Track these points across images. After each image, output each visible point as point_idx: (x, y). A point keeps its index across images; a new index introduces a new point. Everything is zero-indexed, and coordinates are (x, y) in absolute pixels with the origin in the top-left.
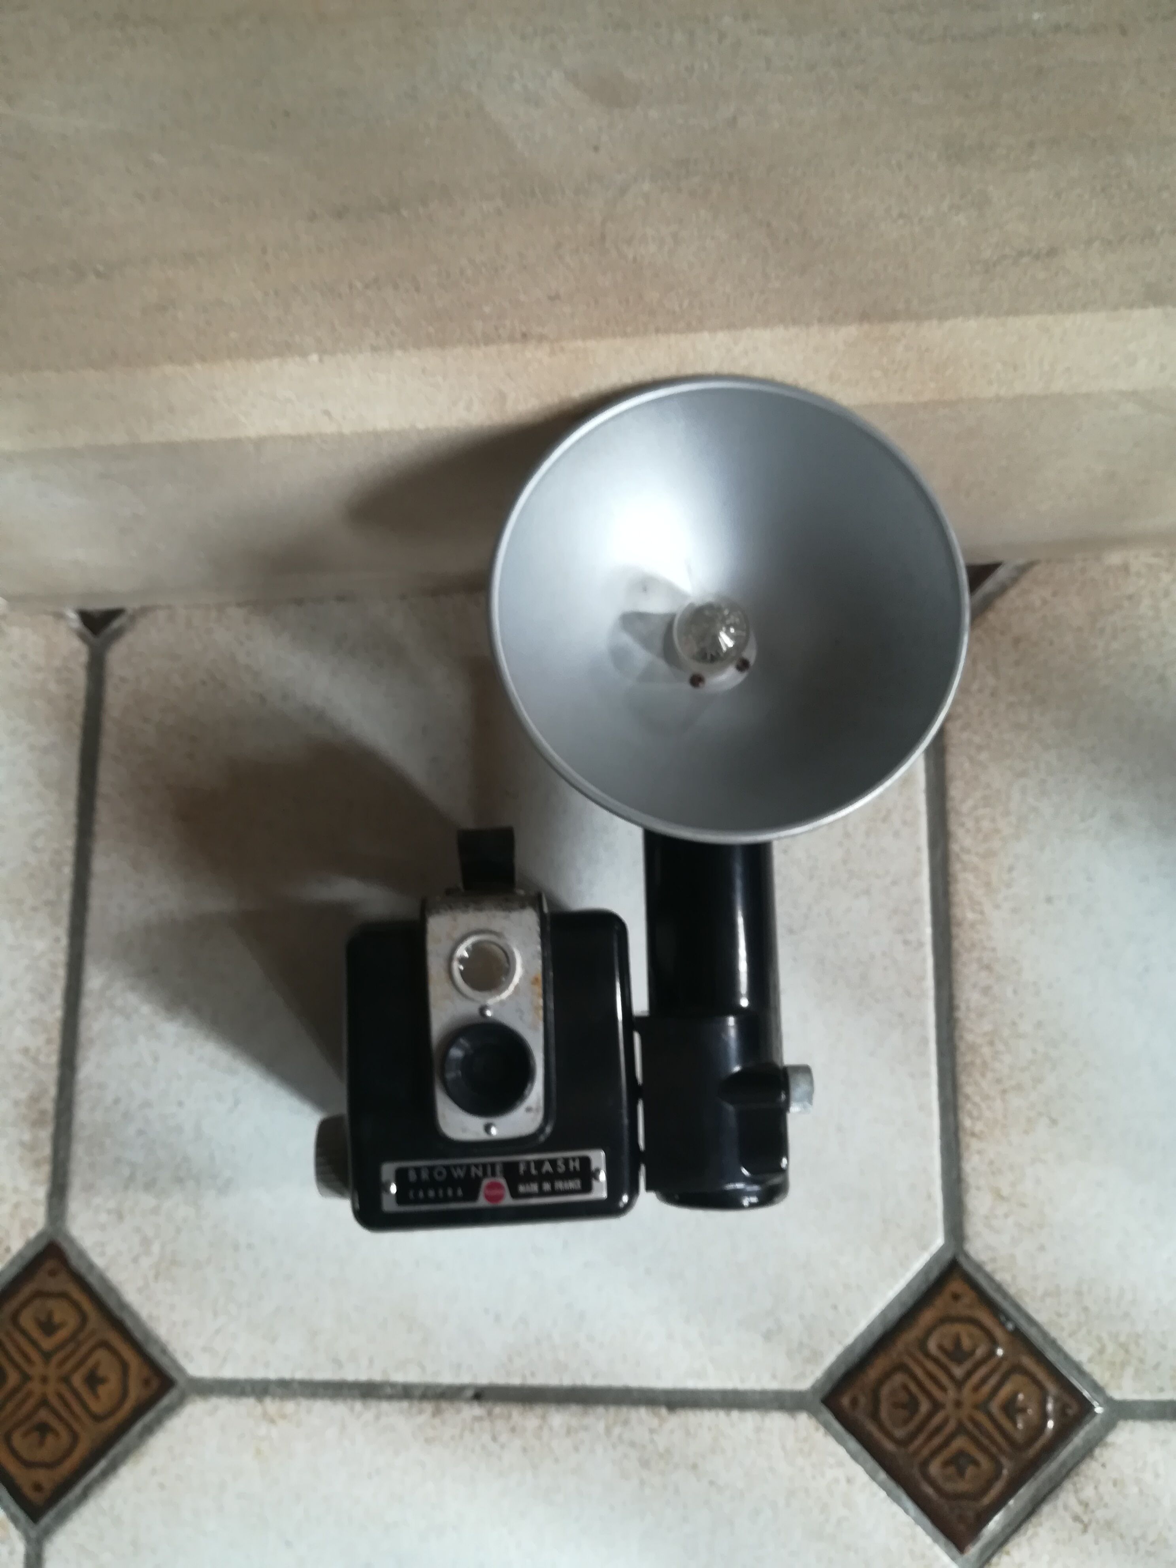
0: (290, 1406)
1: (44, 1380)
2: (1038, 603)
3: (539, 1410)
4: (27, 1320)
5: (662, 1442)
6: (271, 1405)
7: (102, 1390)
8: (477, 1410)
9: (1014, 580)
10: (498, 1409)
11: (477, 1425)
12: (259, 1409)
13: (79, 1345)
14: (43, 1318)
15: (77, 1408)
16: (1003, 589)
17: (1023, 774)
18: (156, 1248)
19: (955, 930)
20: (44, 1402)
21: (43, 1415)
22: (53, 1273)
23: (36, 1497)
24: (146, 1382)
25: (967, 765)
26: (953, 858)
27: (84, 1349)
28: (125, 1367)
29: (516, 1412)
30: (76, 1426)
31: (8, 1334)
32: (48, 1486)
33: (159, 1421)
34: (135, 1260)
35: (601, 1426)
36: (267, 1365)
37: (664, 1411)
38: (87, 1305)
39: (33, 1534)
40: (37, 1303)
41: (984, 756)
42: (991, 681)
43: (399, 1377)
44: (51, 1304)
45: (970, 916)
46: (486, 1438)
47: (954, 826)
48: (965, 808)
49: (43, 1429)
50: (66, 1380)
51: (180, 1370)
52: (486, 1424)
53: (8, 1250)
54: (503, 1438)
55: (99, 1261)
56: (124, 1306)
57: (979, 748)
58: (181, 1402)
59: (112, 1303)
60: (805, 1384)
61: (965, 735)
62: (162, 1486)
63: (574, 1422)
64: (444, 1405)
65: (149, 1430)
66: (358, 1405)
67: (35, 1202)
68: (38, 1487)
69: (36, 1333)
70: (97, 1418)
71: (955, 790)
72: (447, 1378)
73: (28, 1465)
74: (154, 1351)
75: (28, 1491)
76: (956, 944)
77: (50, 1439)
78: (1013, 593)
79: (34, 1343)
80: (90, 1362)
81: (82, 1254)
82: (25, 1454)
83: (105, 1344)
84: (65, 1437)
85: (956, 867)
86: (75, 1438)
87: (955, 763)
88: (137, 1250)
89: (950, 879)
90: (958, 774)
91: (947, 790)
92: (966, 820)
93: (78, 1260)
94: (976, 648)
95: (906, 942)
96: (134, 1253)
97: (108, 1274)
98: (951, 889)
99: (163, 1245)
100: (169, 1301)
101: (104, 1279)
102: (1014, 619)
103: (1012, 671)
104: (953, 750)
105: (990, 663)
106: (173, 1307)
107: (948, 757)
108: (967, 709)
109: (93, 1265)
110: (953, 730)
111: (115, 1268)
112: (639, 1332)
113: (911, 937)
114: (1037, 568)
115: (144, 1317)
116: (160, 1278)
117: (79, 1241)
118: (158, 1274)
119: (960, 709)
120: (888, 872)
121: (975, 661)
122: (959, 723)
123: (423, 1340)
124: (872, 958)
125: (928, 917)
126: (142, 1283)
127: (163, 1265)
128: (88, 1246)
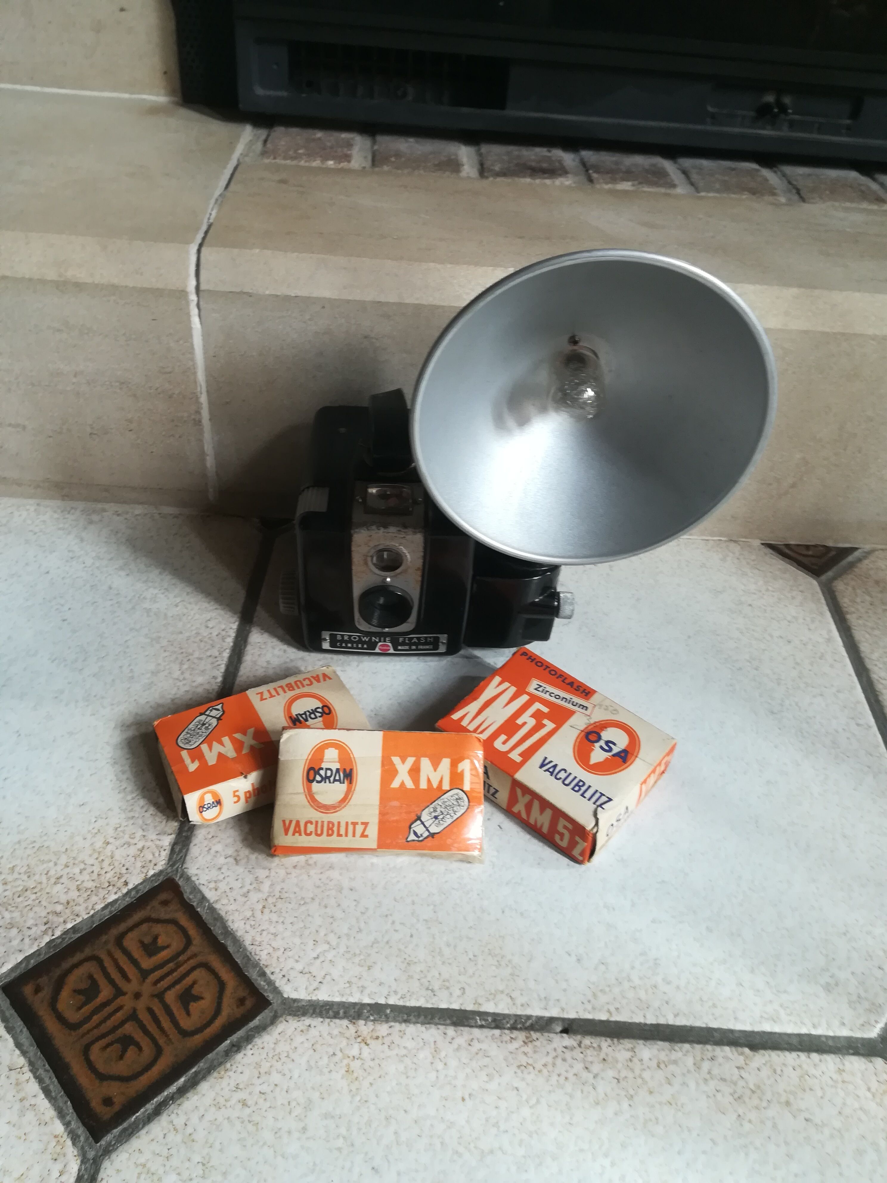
0: (383, 1029)
1: (137, 996)
3: (627, 1043)
4: (131, 942)
5: (752, 1080)
6: (364, 1027)
7: (194, 1006)
8: (567, 1040)
9: (865, 557)
10: (587, 1041)
11: (568, 1055)
12: (352, 1029)
13: (178, 966)
14: (147, 940)
15: (166, 1023)
16: (860, 560)
18: (266, 887)
20: (133, 1016)
21: (129, 1028)
22: (165, 903)
23: (105, 1113)
24: (241, 1001)
25: (867, 636)
27: (182, 970)
28: (222, 986)
29: (605, 1043)
30: (161, 1041)
31: (110, 954)
32: (119, 1101)
33: (248, 1039)
34: (245, 895)
35: (690, 1061)
36: (362, 989)
37: (747, 1050)
38: (192, 932)
39: (91, 1154)
40: (144, 927)
41: (876, 632)
42: (868, 598)
43: (489, 1007)
44: (158, 929)
46: (579, 1067)
48: (875, 656)
49: (127, 1042)
50: (160, 996)
51: (276, 991)
52: (577, 1053)
53: (126, 883)
54: (596, 1068)
55: (210, 895)
56: (229, 933)
57: (873, 629)
58: (274, 1020)
59: (217, 931)
60: (874, 1033)
61: (860, 622)
62: (244, 1104)
63: (663, 1056)
64: (534, 1035)
65: (237, 1047)
66: (451, 1031)
67: (160, 848)
68: (108, 1101)
69: (137, 953)
70: (185, 1034)
72: (536, 1011)
73: (102, 1077)
74: (253, 975)
75: (96, 1104)
77: (131, 1052)
78: (866, 562)
79: (135, 962)
80: (188, 980)
81: (195, 890)
82: (101, 1067)
83: (206, 966)
84: (148, 1051)
86: (159, 1051)
87: (859, 634)
88: (248, 887)
89: (878, 693)
90: (863, 640)
91: (858, 647)
92: (877, 663)
93: (191, 893)
94: (853, 583)
95: (858, 725)
96: (245, 890)
97: (217, 906)
98: (880, 699)
99: (272, 885)
100: (273, 930)
101: (212, 909)
102: (872, 572)
103: (880, 595)
104: (855, 628)
105: (864, 590)
106: (275, 935)
107: (853, 631)
108: (858, 610)
109: (204, 898)
110: (852, 619)
111: (224, 901)
112: (711, 979)
113: (861, 722)
114: (877, 553)
115: (247, 943)
116: (266, 911)
117: (194, 878)
118: (264, 907)
119: (853, 609)
120: (832, 686)
121: (854, 588)
122: (854, 616)
123: (512, 974)
124: (837, 731)
125: (869, 712)
126: (249, 914)
127: (271, 900)
128: (202, 882)
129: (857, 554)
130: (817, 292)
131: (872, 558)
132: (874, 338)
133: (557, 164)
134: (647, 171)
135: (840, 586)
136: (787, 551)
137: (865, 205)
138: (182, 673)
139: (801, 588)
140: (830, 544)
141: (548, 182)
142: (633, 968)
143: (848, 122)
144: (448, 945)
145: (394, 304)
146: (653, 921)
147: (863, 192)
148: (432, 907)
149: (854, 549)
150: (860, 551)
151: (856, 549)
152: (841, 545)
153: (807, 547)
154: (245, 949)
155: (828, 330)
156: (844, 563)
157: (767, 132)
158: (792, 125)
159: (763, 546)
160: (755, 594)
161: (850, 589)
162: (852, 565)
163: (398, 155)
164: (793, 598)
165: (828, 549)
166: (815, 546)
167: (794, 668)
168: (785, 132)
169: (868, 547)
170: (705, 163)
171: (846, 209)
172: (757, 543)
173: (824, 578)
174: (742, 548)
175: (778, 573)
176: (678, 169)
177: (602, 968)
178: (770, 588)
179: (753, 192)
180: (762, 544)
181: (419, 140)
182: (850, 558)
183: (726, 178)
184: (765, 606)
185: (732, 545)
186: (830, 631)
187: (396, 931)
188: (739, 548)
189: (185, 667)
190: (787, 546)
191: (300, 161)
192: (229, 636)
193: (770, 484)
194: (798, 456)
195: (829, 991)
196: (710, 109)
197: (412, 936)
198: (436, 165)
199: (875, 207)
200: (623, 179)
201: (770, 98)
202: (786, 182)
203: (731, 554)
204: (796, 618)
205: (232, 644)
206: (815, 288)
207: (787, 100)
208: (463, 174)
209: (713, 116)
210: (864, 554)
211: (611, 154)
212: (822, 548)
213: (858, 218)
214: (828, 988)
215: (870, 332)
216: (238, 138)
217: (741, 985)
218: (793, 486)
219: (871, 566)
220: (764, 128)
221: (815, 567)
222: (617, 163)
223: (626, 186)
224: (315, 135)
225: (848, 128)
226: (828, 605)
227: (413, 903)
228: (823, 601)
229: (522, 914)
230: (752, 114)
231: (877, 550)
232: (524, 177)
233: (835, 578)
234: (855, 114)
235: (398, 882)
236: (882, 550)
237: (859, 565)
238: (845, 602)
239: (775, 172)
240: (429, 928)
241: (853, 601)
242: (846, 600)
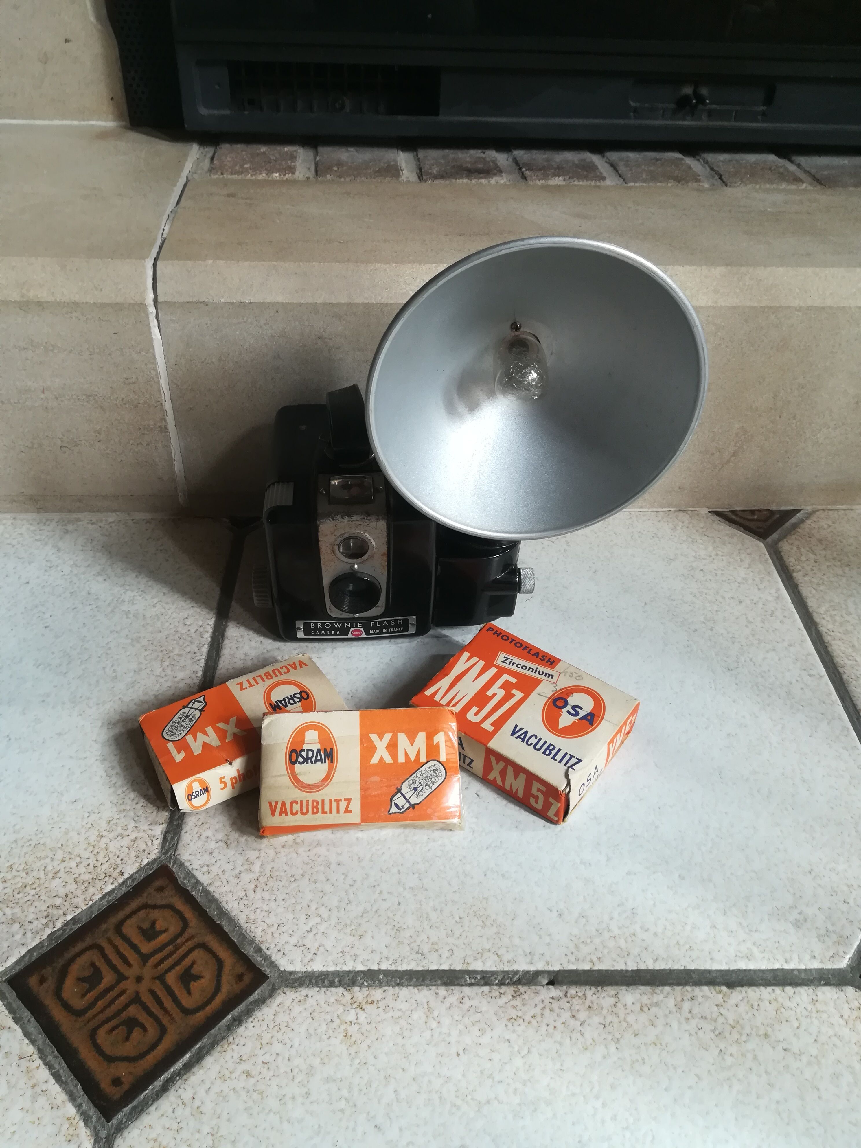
0: (377, 993)
1: (139, 979)
2: (826, 526)
3: (611, 990)
4: (130, 929)
5: (731, 1016)
6: (359, 993)
7: (194, 986)
8: (554, 992)
9: (807, 518)
10: (573, 990)
11: (555, 1005)
12: (348, 996)
13: (177, 948)
14: (146, 926)
15: (168, 1003)
16: (802, 521)
17: (851, 596)
18: (256, 868)
19: (841, 670)
20: (136, 999)
21: (133, 1011)
22: (160, 889)
23: (114, 1093)
24: (240, 977)
25: (814, 591)
26: (824, 634)
27: (181, 952)
28: (220, 964)
29: (589, 991)
30: (165, 1021)
31: (110, 942)
32: (127, 1081)
33: (249, 1012)
34: (237, 876)
35: (671, 1002)
36: (355, 957)
37: (724, 988)
38: (188, 914)
39: (104, 1133)
40: (142, 913)
41: (822, 587)
42: (812, 556)
43: (478, 966)
44: (155, 914)
45: (849, 663)
46: (566, 1015)
47: (817, 618)
48: (822, 610)
49: (132, 1023)
50: (161, 978)
51: (273, 965)
52: (563, 1002)
53: (122, 873)
54: (583, 1015)
55: (204, 879)
56: (223, 913)
57: (818, 584)
58: (272, 993)
59: (212, 912)
60: (843, 963)
61: (807, 579)
62: (248, 1074)
63: (645, 999)
64: (522, 989)
65: (238, 1021)
66: (442, 991)
67: (152, 837)
68: (117, 1082)
69: (137, 939)
70: (186, 1012)
71: (812, 603)
72: (522, 966)
73: (110, 1059)
74: (249, 951)
75: (105, 1085)
76: (845, 677)
77: (137, 1033)
78: (809, 522)
79: (135, 948)
80: (187, 961)
81: (189, 875)
82: (108, 1050)
83: (203, 946)
84: (152, 1031)
85: (827, 638)
86: (163, 1031)
87: (806, 591)
88: (239, 869)
89: (826, 645)
90: (810, 595)
91: (806, 603)
92: (825, 616)
93: (184, 879)
94: (797, 543)
95: (810, 675)
96: (237, 871)
97: (211, 889)
98: (829, 649)
99: (263, 865)
100: (266, 908)
101: (206, 893)
102: (814, 532)
103: (823, 553)
104: (802, 585)
105: (808, 549)
106: (269, 912)
107: (800, 588)
108: (803, 567)
109: (198, 882)
110: (798, 576)
111: (218, 883)
112: (686, 924)
113: (812, 672)
114: (817, 513)
115: (242, 922)
116: (258, 890)
117: (187, 864)
118: (256, 887)
119: (799, 568)
120: (784, 640)
121: (798, 548)
122: (801, 573)
123: (498, 933)
124: (791, 683)
125: (820, 663)
126: (241, 894)
127: (262, 880)
128: (195, 867)
129: (799, 515)
130: (743, 269)
131: (814, 518)
132: (799, 309)
133: (491, 164)
134: (577, 166)
135: (785, 546)
136: (734, 517)
137: (784, 186)
138: (164, 670)
139: (749, 551)
140: (773, 507)
141: (483, 181)
142: (612, 919)
143: (763, 108)
144: (435, 910)
145: (344, 304)
146: (628, 873)
147: (781, 173)
148: (417, 875)
149: (797, 511)
150: (802, 512)
151: (799, 511)
152: (783, 508)
153: (752, 512)
154: (240, 928)
155: (756, 304)
156: (788, 524)
157: (687, 123)
158: (711, 114)
159: (710, 514)
160: (705, 559)
161: (795, 548)
162: (795, 526)
163: (340, 164)
164: (742, 560)
165: (772, 512)
166: (760, 511)
167: (746, 626)
168: (705, 122)
169: (809, 508)
170: (631, 155)
171: (767, 191)
172: (705, 511)
173: (769, 540)
174: (690, 517)
175: (726, 538)
176: (606, 162)
177: (583, 920)
178: (720, 553)
179: (678, 180)
180: (709, 512)
181: (358, 149)
182: (793, 520)
183: (652, 168)
184: (715, 570)
185: (681, 514)
186: (778, 590)
187: (384, 900)
188: (688, 517)
189: (166, 663)
190: (733, 512)
191: (246, 176)
192: (207, 632)
193: (713, 454)
194: (737, 426)
195: (799, 927)
196: (632, 104)
197: (399, 904)
198: (376, 172)
199: (794, 187)
200: (555, 175)
201: (688, 90)
202: (708, 169)
203: (680, 524)
204: (746, 579)
205: (210, 639)
206: (741, 265)
207: (704, 91)
208: (403, 178)
209: (635, 110)
210: (806, 516)
211: (542, 152)
212: (765, 512)
213: (779, 198)
214: (797, 924)
215: (796, 303)
216: (186, 156)
217: (715, 927)
218: (734, 454)
219: (813, 525)
220: (684, 119)
221: (761, 531)
222: (548, 160)
223: (558, 181)
224: (260, 149)
225: (764, 114)
226: (775, 565)
227: (399, 872)
228: (770, 562)
229: (503, 876)
230: (672, 106)
231: (818, 511)
232: (462, 178)
233: (780, 540)
234: (769, 100)
235: (383, 853)
236: (823, 510)
237: (802, 525)
238: (791, 561)
239: (698, 160)
240: (416, 895)
241: (798, 560)
242: (792, 559)
